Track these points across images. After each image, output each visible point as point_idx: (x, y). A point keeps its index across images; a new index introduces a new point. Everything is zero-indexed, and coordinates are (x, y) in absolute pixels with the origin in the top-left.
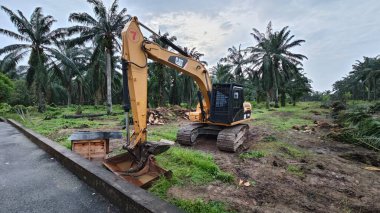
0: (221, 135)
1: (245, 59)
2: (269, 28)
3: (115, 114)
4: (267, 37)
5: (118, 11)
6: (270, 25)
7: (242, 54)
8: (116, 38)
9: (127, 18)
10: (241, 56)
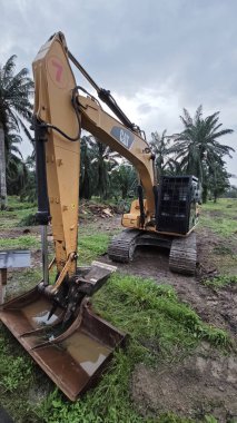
0: (175, 250)
1: (167, 147)
2: (199, 113)
3: (11, 210)
4: (194, 123)
5: (15, 71)
6: (200, 108)
7: (165, 141)
8: (12, 108)
9: (27, 82)
10: (163, 144)
